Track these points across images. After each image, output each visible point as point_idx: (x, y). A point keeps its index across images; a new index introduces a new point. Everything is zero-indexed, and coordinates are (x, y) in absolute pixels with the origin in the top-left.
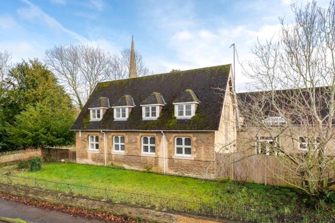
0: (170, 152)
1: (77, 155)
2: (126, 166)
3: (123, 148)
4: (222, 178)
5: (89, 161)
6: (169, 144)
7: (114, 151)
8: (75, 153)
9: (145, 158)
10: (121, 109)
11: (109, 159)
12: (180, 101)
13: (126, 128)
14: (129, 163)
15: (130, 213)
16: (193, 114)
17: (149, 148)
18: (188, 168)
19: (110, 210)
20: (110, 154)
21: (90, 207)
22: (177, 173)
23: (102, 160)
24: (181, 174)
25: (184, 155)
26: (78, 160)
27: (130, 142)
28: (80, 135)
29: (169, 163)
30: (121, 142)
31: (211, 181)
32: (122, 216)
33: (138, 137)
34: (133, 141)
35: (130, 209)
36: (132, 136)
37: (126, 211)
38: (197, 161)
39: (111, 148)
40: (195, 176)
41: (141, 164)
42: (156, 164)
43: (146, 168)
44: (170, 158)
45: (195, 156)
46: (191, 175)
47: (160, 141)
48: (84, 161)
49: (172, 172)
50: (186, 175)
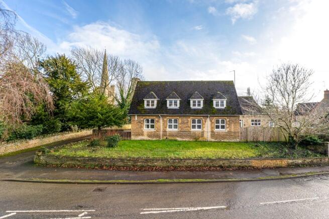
0: (212, 128)
1: (132, 134)
2: (179, 139)
3: (176, 127)
4: (243, 140)
5: (145, 137)
6: (212, 123)
7: (168, 129)
8: (130, 133)
9: (194, 133)
10: (173, 101)
11: (164, 135)
12: (217, 98)
13: (181, 114)
14: (181, 136)
15: (224, 164)
16: (225, 106)
17: (196, 126)
18: (224, 136)
19: (211, 164)
20: (165, 131)
21: (195, 164)
22: (217, 140)
23: (158, 136)
24: (219, 141)
25: (220, 130)
26: (133, 138)
27: (183, 123)
28: (136, 119)
29: (211, 135)
30: (174, 123)
31: (237, 142)
32: (218, 166)
33: (189, 120)
34: (185, 122)
35: (224, 162)
36: (185, 119)
37: (221, 163)
38: (230, 132)
39: (166, 127)
40: (227, 141)
41: (191, 136)
42: (203, 135)
43: (195, 139)
44: (212, 132)
45: (228, 130)
46: (225, 140)
47: (205, 122)
48: (139, 138)
49: (213, 140)
50: (223, 141)
